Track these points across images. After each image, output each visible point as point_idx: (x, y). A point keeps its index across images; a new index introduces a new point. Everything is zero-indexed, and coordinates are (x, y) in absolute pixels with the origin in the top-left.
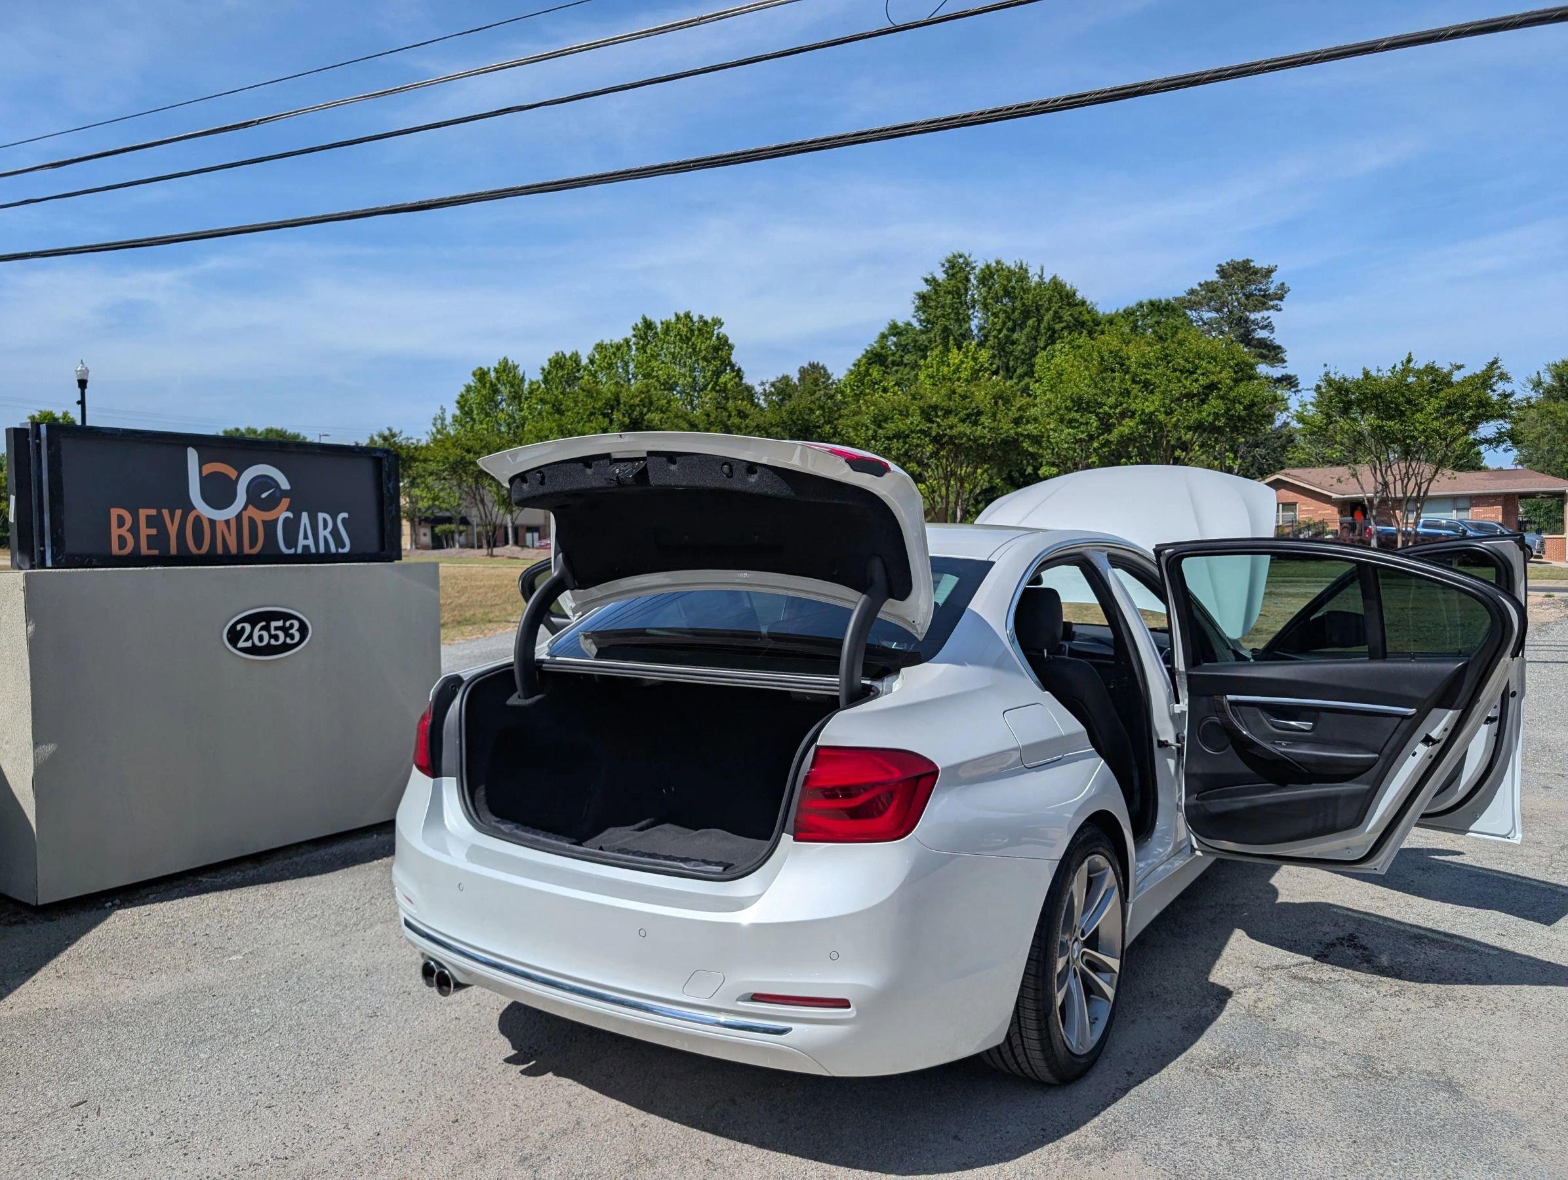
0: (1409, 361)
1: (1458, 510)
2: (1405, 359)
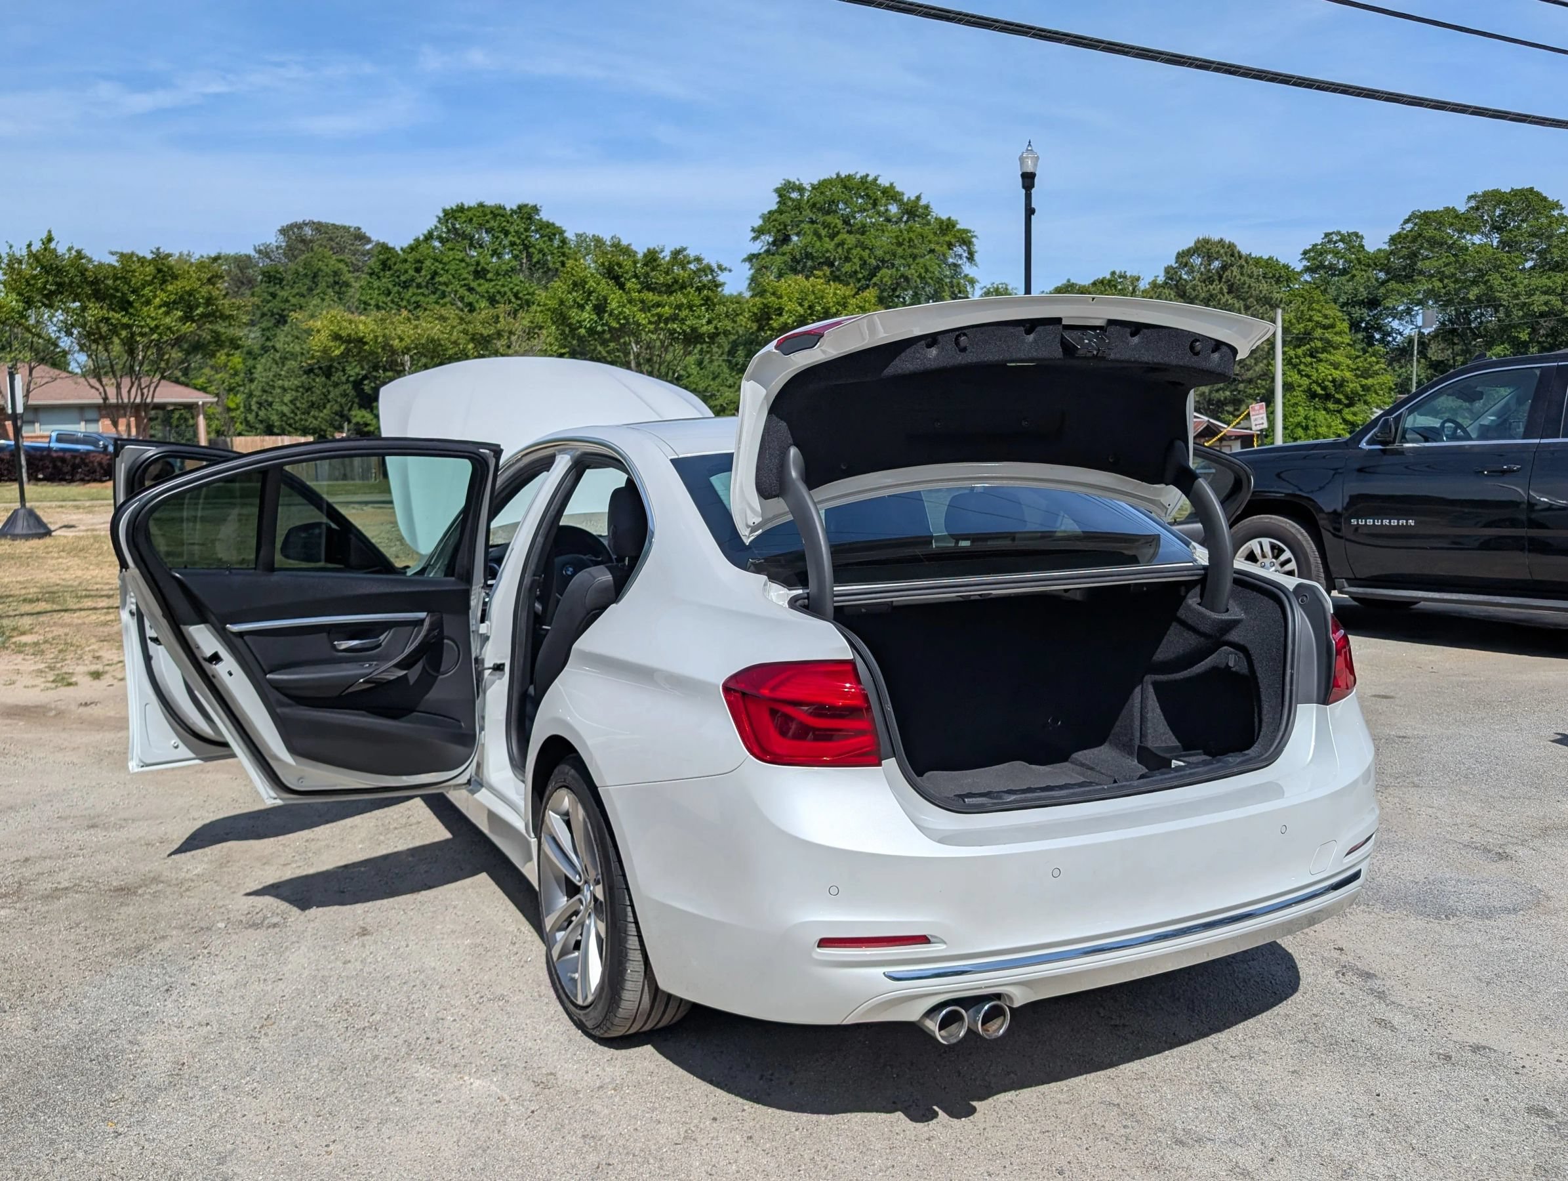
0: (50, 240)
1: (87, 421)
2: (44, 236)
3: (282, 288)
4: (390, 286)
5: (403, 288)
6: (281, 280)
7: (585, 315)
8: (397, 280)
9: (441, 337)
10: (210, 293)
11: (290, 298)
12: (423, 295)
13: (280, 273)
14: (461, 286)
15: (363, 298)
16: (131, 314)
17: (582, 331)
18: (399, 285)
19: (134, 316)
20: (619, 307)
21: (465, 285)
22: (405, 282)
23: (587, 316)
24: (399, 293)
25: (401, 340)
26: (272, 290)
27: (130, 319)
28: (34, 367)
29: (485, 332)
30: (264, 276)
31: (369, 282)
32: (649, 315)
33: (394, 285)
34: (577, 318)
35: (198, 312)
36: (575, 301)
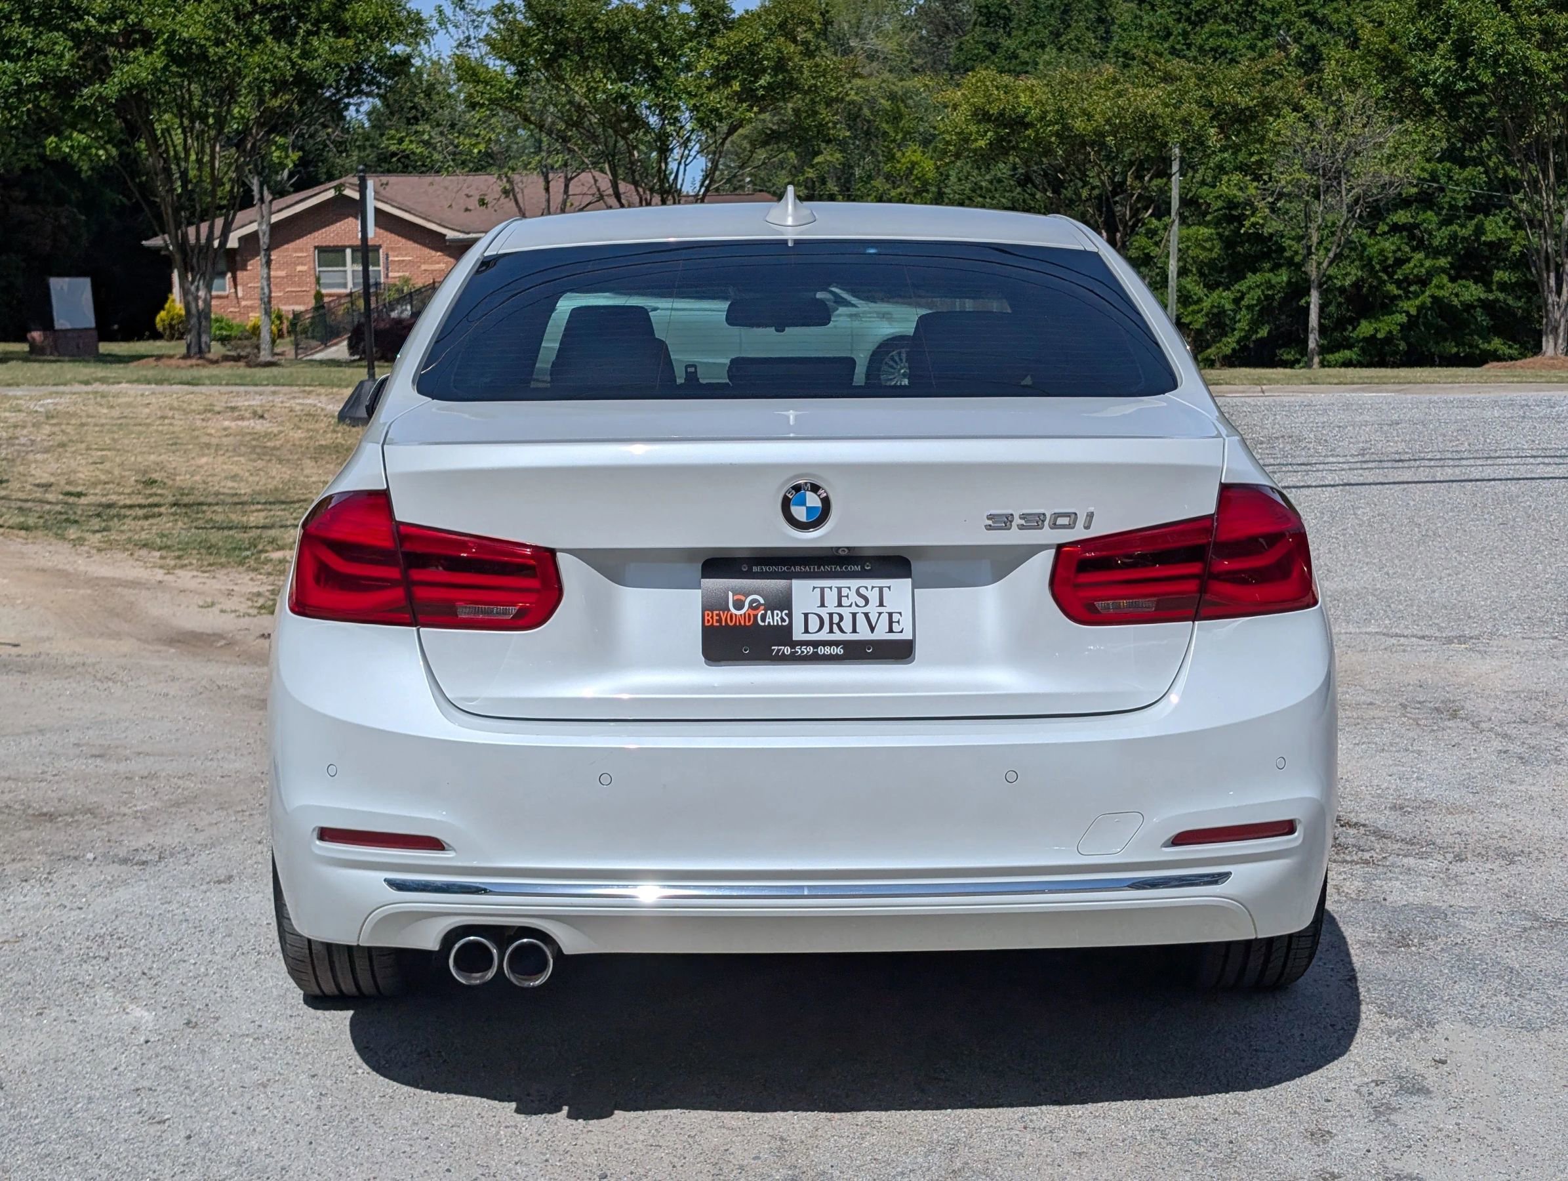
3: (1009, 35)
4: (1171, 22)
5: (1194, 24)
6: (1007, 20)
7: (1437, 61)
8: (1185, 11)
9: (1160, 110)
10: (779, 51)
11: (1020, 52)
12: (1229, 34)
13: (1006, 7)
14: (1301, 17)
15: (1122, 46)
16: (660, 89)
17: (1428, 92)
18: (1188, 19)
19: (665, 90)
20: (1497, 43)
21: (1307, 14)
22: (1198, 13)
23: (1439, 62)
24: (1185, 34)
25: (1090, 117)
26: (991, 38)
27: (657, 96)
28: (572, 178)
29: (1243, 101)
30: (981, 13)
31: (1136, 17)
32: (1555, 54)
33: (1179, 21)
34: (1420, 67)
35: (762, 82)
36: (1419, 36)
